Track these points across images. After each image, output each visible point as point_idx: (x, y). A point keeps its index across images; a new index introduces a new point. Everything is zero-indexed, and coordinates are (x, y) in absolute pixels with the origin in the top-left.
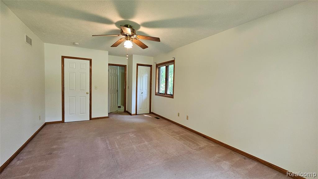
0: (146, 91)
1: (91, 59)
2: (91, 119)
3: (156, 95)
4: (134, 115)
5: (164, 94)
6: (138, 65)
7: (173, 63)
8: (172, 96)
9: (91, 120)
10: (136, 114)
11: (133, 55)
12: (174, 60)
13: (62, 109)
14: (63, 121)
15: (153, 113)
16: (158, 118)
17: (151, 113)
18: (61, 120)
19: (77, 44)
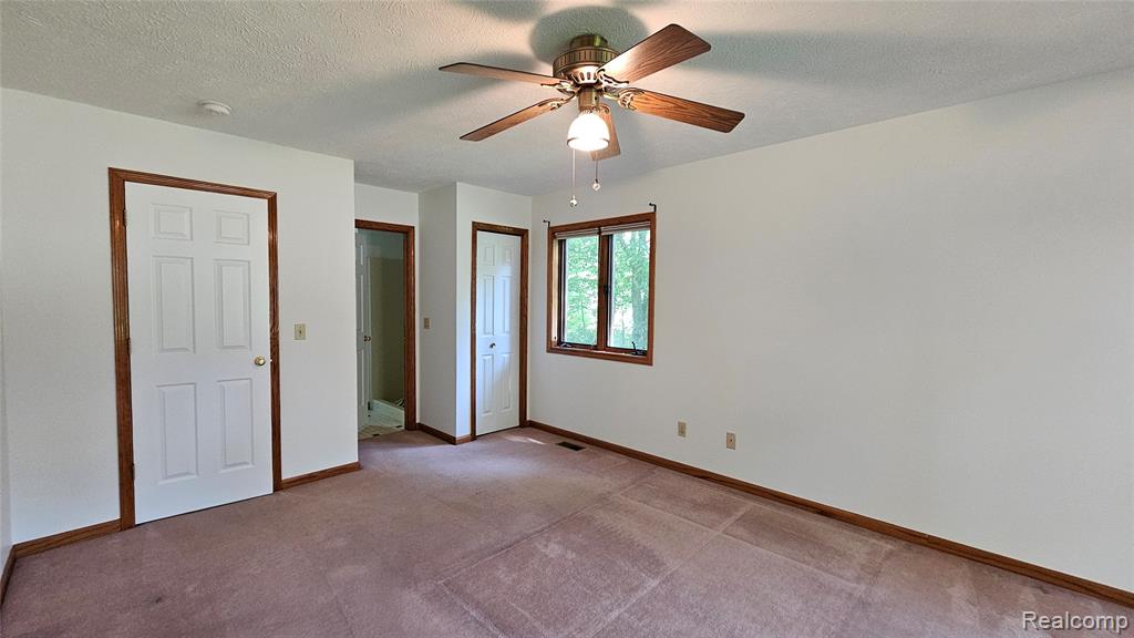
0: (508, 335)
1: (275, 195)
2: (279, 484)
3: (550, 350)
4: (464, 440)
5: (596, 348)
6: (477, 227)
7: (648, 223)
8: (643, 357)
9: (281, 493)
10: (473, 437)
11: (458, 184)
12: (654, 214)
13: (120, 455)
14: (127, 520)
15: (533, 425)
16: (576, 448)
17: (526, 425)
18: (113, 514)
19: (219, 108)
